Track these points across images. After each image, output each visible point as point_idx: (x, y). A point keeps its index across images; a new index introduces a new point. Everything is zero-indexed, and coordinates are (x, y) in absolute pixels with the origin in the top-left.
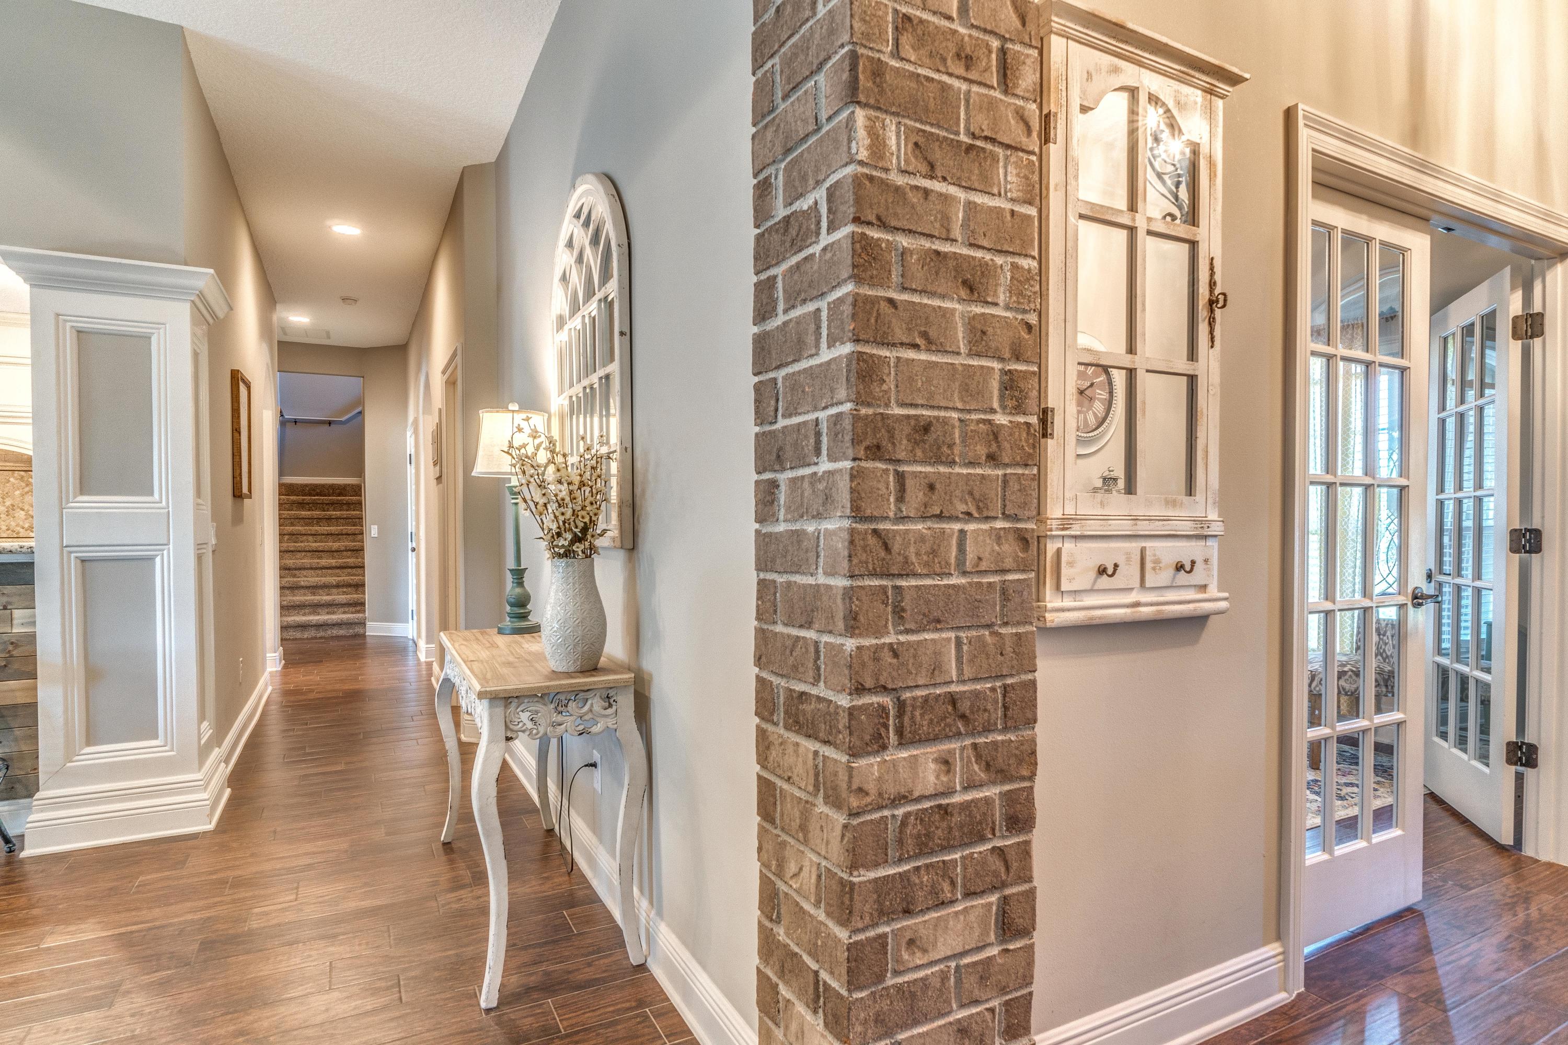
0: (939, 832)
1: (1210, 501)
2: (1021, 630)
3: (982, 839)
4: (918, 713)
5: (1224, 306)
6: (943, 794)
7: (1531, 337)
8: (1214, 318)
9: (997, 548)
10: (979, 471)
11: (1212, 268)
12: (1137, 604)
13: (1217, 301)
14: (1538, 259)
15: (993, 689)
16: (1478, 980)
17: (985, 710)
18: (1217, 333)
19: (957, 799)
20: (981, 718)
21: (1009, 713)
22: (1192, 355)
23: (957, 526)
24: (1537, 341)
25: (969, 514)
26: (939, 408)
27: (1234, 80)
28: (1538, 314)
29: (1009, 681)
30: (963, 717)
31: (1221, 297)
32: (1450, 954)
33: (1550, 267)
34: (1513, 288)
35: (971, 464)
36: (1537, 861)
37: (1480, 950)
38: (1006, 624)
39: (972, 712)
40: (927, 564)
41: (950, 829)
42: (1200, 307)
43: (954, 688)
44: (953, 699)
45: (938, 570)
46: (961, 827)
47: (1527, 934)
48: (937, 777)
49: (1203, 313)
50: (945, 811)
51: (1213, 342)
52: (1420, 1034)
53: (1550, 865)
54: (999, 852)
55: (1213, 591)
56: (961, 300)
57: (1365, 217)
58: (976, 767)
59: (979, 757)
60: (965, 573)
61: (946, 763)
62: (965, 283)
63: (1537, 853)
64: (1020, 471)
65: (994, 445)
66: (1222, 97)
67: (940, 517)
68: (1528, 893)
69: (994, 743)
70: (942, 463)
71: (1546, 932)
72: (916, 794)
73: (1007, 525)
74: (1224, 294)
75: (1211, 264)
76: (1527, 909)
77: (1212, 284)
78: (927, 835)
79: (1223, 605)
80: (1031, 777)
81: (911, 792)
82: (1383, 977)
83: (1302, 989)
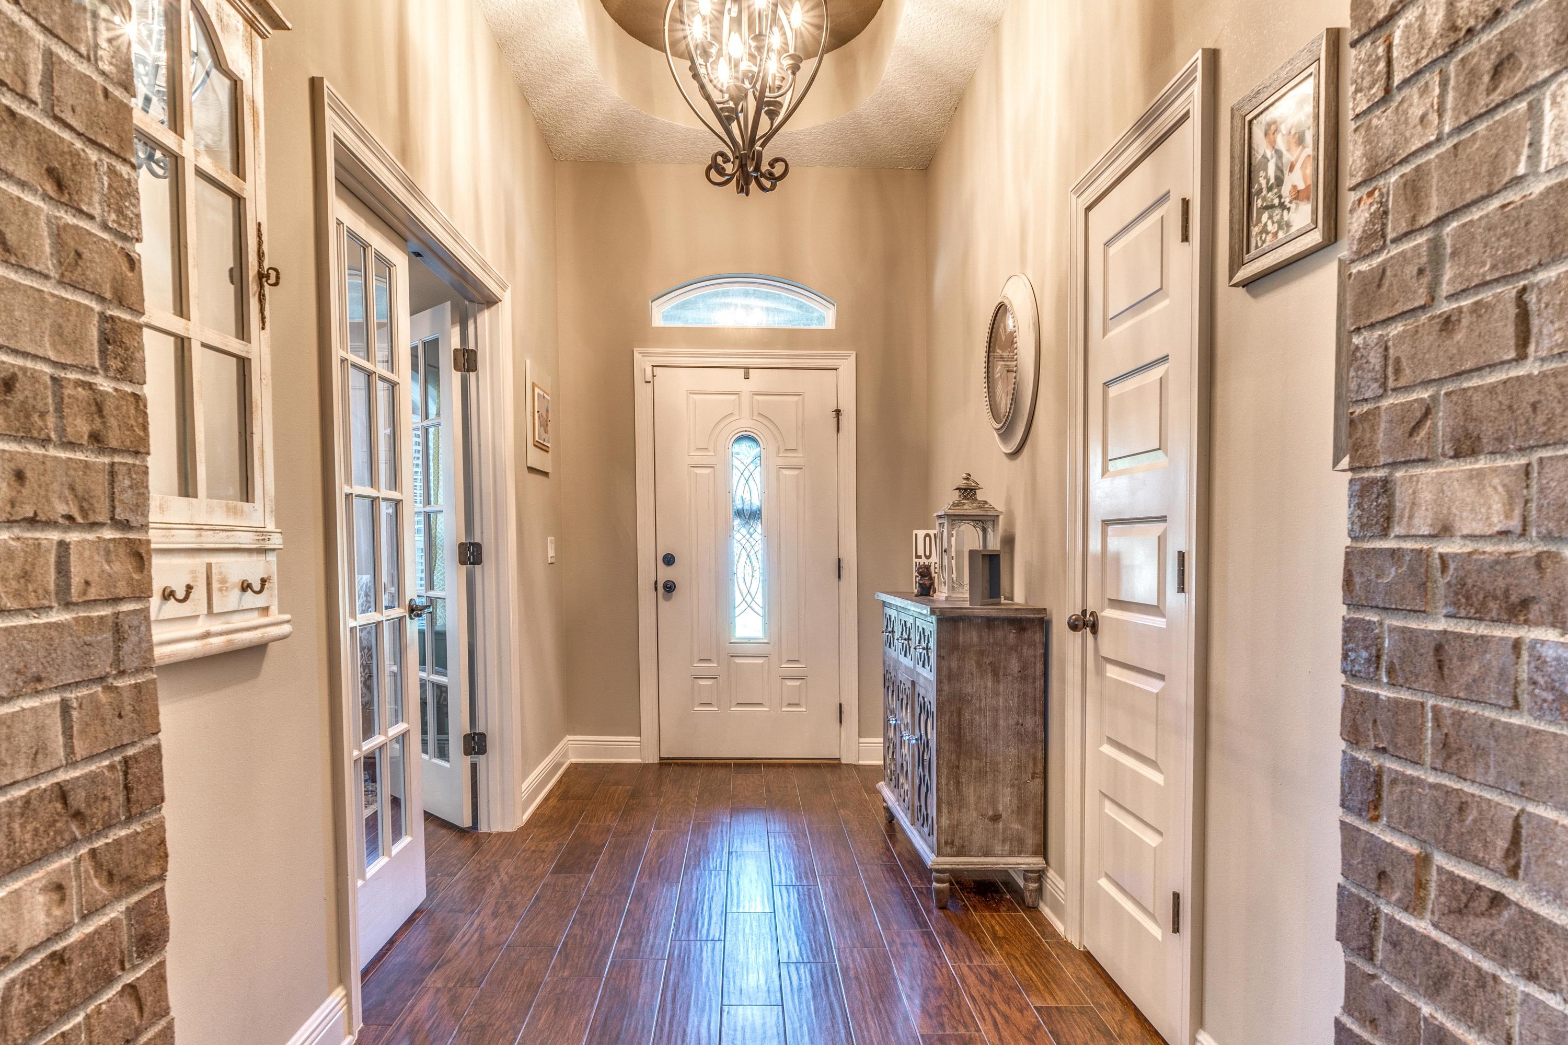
0: (56, 994)
1: (268, 510)
2: (140, 679)
3: (110, 980)
4: (16, 825)
5: (276, 284)
6: (58, 936)
7: (468, 371)
8: (264, 295)
9: (107, 567)
10: (80, 456)
11: (259, 235)
12: (207, 635)
13: (268, 276)
14: (471, 301)
15: (112, 767)
16: (490, 949)
17: (105, 799)
18: (267, 313)
19: (75, 936)
20: (99, 812)
21: (133, 796)
22: (242, 332)
23: (55, 536)
24: (472, 375)
25: (70, 518)
26: (25, 355)
27: (277, 23)
28: (472, 351)
29: (130, 752)
30: (78, 815)
31: (273, 274)
32: (464, 936)
33: (481, 310)
34: (453, 323)
35: (71, 445)
36: (490, 834)
37: (482, 923)
38: (122, 673)
39: (89, 806)
40: (17, 594)
41: (70, 982)
42: (250, 279)
43: (63, 776)
44: (62, 793)
45: (34, 603)
46: (84, 971)
47: (506, 896)
48: (48, 914)
49: (253, 288)
50: (60, 959)
51: (264, 323)
52: (469, 1015)
53: (499, 834)
54: (132, 989)
55: (275, 615)
56: (46, 197)
57: (363, 221)
58: (96, 883)
59: (98, 866)
60: (68, 605)
61: (58, 889)
62: (51, 172)
63: (489, 827)
64: (130, 460)
65: (98, 421)
66: (263, 36)
67: (33, 522)
68: (494, 862)
69: (117, 842)
70: (34, 440)
71: (518, 889)
72: (22, 948)
73: (118, 535)
74: (276, 270)
75: (259, 230)
76: (499, 876)
77: (260, 255)
78: (40, 1005)
79: (286, 629)
80: (161, 878)
81: (13, 949)
82: (423, 980)
83: (362, 1025)
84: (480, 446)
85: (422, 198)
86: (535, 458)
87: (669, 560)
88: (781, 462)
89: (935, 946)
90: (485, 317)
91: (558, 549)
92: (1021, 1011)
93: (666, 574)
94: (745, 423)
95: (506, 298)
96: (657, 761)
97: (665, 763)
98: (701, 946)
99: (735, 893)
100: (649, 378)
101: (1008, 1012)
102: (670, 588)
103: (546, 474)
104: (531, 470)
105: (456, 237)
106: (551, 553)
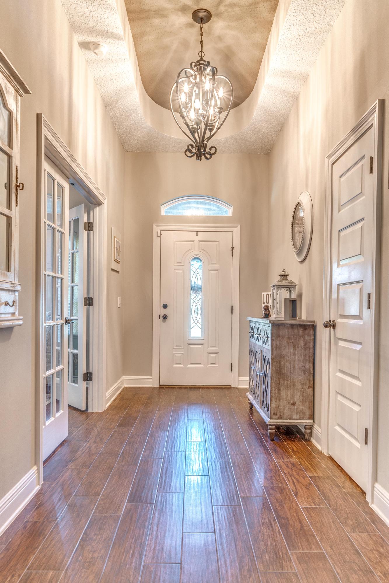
1: (16, 276)
5: (22, 189)
7: (90, 231)
8: (17, 193)
11: (17, 171)
13: (19, 186)
14: (92, 204)
16: (93, 454)
18: (18, 200)
22: (9, 206)
24: (91, 232)
27: (27, 92)
28: (92, 223)
31: (21, 185)
32: (83, 450)
33: (95, 207)
34: (85, 212)
36: (93, 412)
37: (90, 445)
42: (13, 187)
47: (99, 435)
49: (14, 190)
51: (17, 204)
52: (85, 478)
53: (97, 413)
55: (17, 316)
57: (53, 169)
63: (92, 410)
66: (21, 96)
68: (95, 423)
71: (104, 433)
74: (23, 184)
75: (17, 169)
76: (96, 428)
77: (17, 178)
79: (21, 322)
82: (67, 466)
83: (43, 482)
84: (93, 260)
85: (76, 162)
86: (115, 266)
87: (165, 306)
88: (210, 268)
89: (269, 454)
90: (97, 210)
91: (121, 302)
92: (304, 478)
93: (164, 312)
94: (196, 253)
95: (105, 202)
96: (158, 386)
97: (162, 387)
98: (176, 454)
99: (190, 435)
100: (159, 235)
101: (299, 478)
102: (165, 317)
103: (118, 272)
104: (113, 270)
105: (88, 178)
106: (119, 303)
